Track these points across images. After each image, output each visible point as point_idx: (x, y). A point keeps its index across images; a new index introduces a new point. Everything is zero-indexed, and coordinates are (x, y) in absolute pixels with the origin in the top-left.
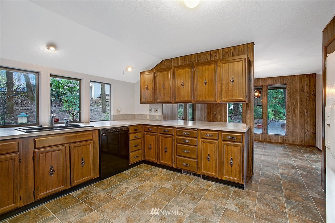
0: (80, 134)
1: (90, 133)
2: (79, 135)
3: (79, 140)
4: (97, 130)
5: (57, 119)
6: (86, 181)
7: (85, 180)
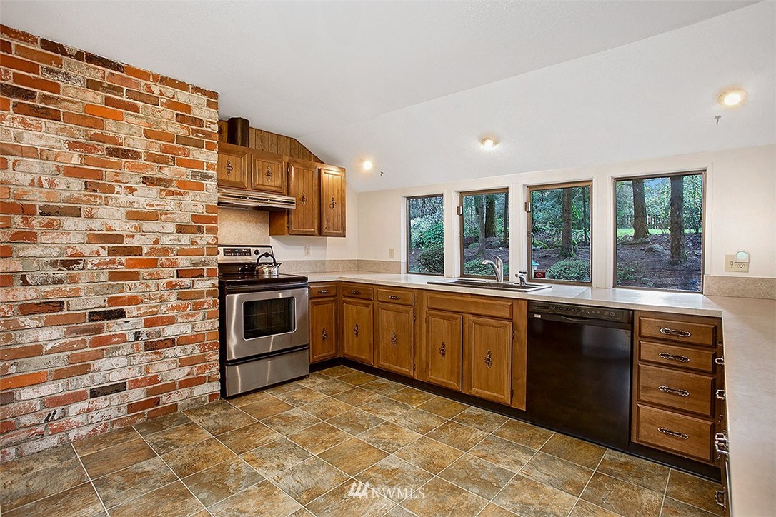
0: (485, 301)
1: (505, 303)
2: (483, 303)
3: (484, 313)
4: (523, 301)
5: (542, 273)
6: (491, 399)
7: (490, 395)
